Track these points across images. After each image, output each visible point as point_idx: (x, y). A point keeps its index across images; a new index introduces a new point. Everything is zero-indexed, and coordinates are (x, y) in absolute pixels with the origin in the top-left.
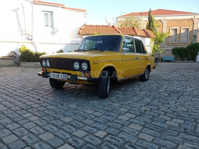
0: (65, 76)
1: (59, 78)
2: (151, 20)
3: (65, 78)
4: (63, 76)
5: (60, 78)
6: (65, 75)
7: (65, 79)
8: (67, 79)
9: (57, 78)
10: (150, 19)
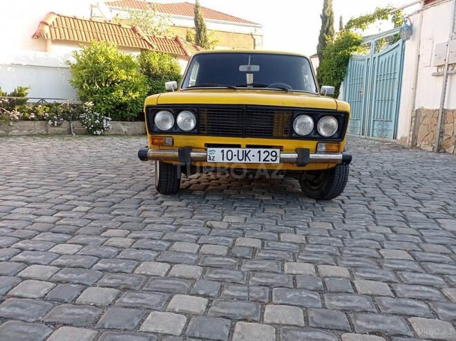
0: (274, 154)
1: (248, 161)
2: (202, 25)
3: (274, 159)
4: (267, 154)
5: (255, 160)
6: (270, 150)
7: (271, 162)
8: (278, 161)
9: (243, 161)
10: (199, 23)
